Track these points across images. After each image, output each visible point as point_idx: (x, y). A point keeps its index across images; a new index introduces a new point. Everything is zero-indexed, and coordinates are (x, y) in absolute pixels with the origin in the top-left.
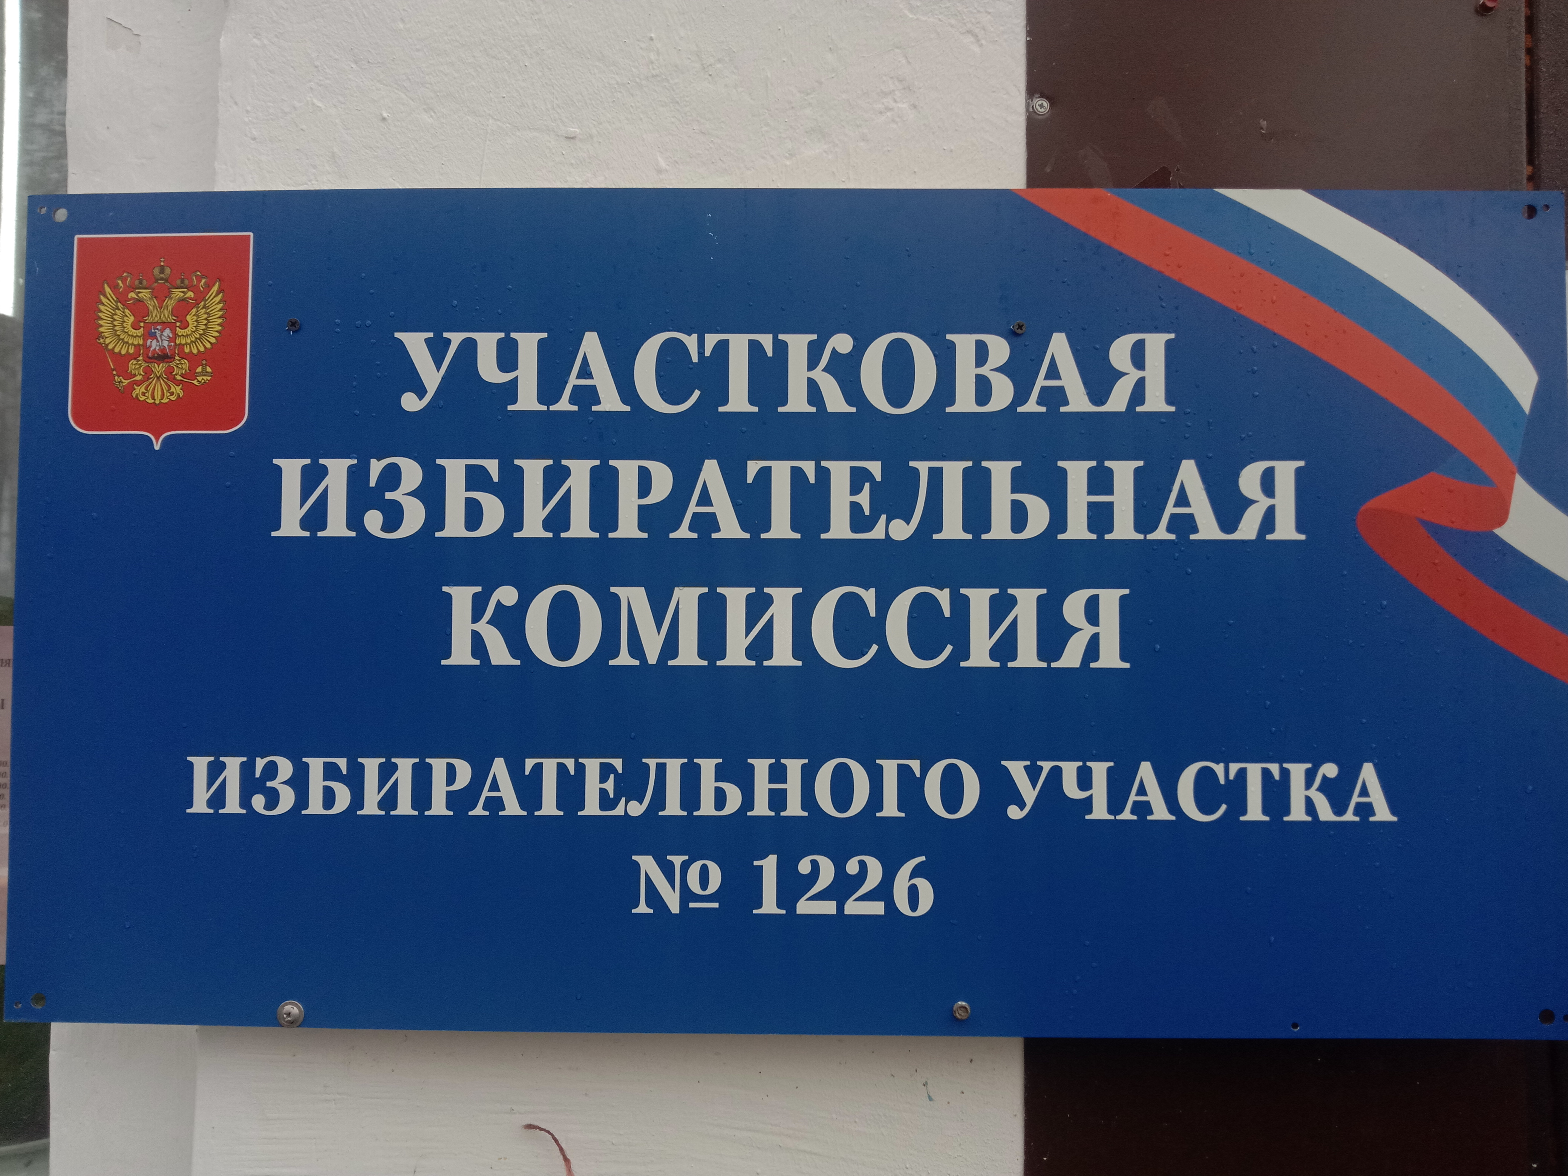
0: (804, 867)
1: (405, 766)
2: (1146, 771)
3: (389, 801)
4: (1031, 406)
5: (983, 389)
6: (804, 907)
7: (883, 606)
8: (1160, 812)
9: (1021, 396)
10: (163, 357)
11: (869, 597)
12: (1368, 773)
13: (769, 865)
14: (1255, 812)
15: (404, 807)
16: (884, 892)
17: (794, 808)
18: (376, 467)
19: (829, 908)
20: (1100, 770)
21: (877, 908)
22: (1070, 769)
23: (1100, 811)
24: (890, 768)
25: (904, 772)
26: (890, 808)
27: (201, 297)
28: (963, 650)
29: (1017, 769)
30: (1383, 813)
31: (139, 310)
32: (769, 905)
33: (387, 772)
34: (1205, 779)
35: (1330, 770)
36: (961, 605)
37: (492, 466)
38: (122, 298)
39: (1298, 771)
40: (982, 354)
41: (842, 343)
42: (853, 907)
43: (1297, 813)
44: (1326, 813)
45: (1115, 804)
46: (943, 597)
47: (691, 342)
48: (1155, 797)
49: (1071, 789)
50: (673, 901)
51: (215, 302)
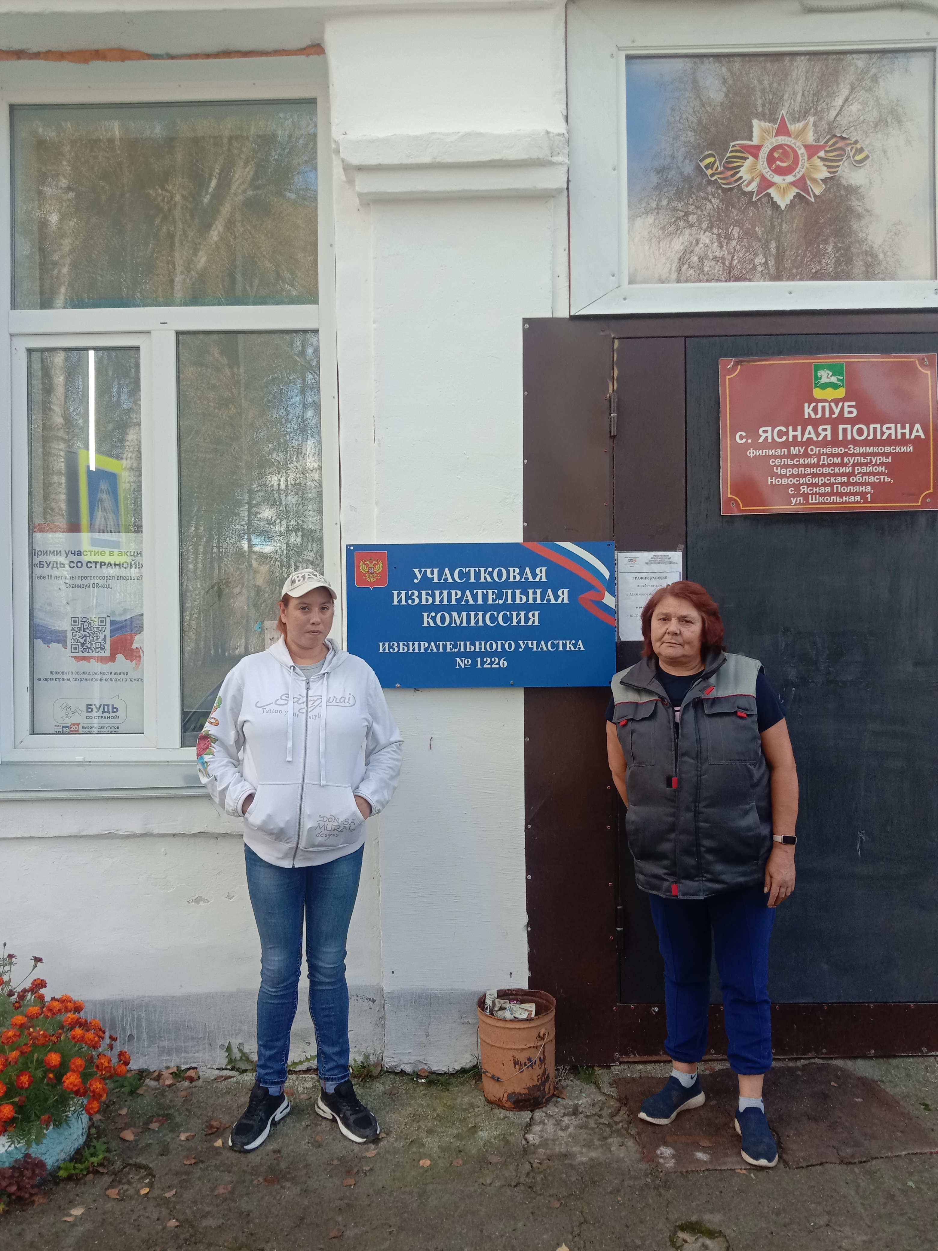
0: (485, 660)
1: (416, 643)
2: (542, 642)
3: (414, 649)
4: (523, 580)
5: (515, 577)
6: (485, 666)
7: (498, 615)
8: (545, 649)
9: (521, 578)
10: (372, 573)
11: (495, 613)
12: (580, 642)
13: (479, 659)
14: (561, 649)
15: (417, 650)
16: (498, 664)
17: (483, 650)
18: (410, 592)
19: (489, 666)
20: (535, 642)
21: (497, 666)
22: (530, 642)
23: (535, 649)
24: (499, 643)
25: (502, 643)
26: (499, 650)
27: (378, 563)
28: (512, 622)
29: (521, 642)
30: (582, 649)
31: (367, 565)
32: (479, 666)
33: (413, 645)
34: (552, 643)
35: (573, 641)
36: (511, 614)
37: (430, 592)
38: (364, 563)
39: (568, 642)
40: (514, 571)
41: (490, 569)
42: (493, 666)
43: (568, 649)
44: (573, 649)
45: (537, 648)
46: (508, 613)
47: (464, 570)
48: (544, 646)
49: (530, 646)
50: (463, 666)
51: (381, 563)
